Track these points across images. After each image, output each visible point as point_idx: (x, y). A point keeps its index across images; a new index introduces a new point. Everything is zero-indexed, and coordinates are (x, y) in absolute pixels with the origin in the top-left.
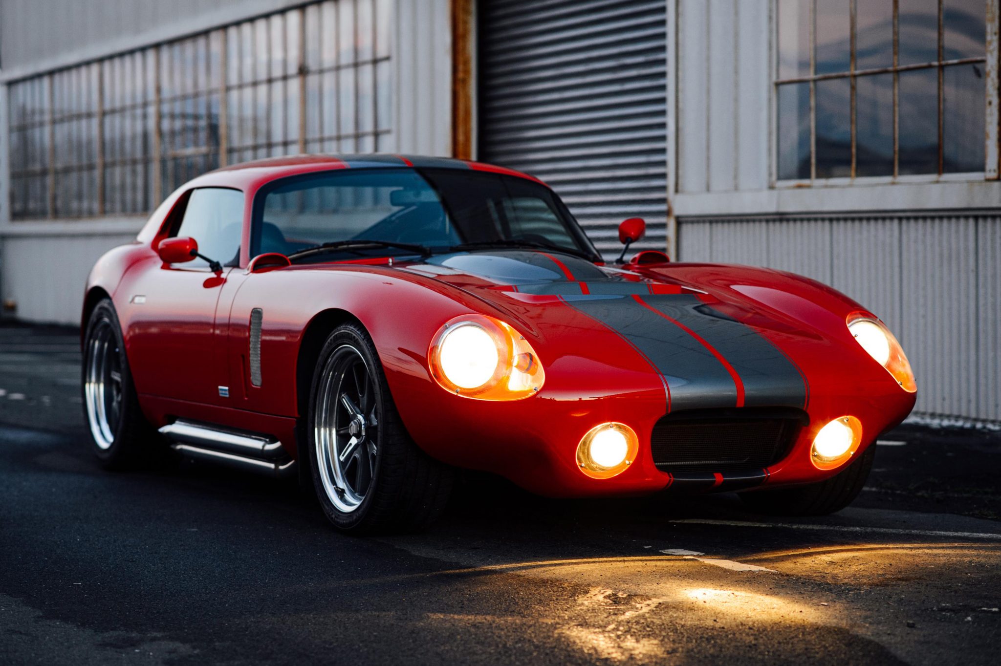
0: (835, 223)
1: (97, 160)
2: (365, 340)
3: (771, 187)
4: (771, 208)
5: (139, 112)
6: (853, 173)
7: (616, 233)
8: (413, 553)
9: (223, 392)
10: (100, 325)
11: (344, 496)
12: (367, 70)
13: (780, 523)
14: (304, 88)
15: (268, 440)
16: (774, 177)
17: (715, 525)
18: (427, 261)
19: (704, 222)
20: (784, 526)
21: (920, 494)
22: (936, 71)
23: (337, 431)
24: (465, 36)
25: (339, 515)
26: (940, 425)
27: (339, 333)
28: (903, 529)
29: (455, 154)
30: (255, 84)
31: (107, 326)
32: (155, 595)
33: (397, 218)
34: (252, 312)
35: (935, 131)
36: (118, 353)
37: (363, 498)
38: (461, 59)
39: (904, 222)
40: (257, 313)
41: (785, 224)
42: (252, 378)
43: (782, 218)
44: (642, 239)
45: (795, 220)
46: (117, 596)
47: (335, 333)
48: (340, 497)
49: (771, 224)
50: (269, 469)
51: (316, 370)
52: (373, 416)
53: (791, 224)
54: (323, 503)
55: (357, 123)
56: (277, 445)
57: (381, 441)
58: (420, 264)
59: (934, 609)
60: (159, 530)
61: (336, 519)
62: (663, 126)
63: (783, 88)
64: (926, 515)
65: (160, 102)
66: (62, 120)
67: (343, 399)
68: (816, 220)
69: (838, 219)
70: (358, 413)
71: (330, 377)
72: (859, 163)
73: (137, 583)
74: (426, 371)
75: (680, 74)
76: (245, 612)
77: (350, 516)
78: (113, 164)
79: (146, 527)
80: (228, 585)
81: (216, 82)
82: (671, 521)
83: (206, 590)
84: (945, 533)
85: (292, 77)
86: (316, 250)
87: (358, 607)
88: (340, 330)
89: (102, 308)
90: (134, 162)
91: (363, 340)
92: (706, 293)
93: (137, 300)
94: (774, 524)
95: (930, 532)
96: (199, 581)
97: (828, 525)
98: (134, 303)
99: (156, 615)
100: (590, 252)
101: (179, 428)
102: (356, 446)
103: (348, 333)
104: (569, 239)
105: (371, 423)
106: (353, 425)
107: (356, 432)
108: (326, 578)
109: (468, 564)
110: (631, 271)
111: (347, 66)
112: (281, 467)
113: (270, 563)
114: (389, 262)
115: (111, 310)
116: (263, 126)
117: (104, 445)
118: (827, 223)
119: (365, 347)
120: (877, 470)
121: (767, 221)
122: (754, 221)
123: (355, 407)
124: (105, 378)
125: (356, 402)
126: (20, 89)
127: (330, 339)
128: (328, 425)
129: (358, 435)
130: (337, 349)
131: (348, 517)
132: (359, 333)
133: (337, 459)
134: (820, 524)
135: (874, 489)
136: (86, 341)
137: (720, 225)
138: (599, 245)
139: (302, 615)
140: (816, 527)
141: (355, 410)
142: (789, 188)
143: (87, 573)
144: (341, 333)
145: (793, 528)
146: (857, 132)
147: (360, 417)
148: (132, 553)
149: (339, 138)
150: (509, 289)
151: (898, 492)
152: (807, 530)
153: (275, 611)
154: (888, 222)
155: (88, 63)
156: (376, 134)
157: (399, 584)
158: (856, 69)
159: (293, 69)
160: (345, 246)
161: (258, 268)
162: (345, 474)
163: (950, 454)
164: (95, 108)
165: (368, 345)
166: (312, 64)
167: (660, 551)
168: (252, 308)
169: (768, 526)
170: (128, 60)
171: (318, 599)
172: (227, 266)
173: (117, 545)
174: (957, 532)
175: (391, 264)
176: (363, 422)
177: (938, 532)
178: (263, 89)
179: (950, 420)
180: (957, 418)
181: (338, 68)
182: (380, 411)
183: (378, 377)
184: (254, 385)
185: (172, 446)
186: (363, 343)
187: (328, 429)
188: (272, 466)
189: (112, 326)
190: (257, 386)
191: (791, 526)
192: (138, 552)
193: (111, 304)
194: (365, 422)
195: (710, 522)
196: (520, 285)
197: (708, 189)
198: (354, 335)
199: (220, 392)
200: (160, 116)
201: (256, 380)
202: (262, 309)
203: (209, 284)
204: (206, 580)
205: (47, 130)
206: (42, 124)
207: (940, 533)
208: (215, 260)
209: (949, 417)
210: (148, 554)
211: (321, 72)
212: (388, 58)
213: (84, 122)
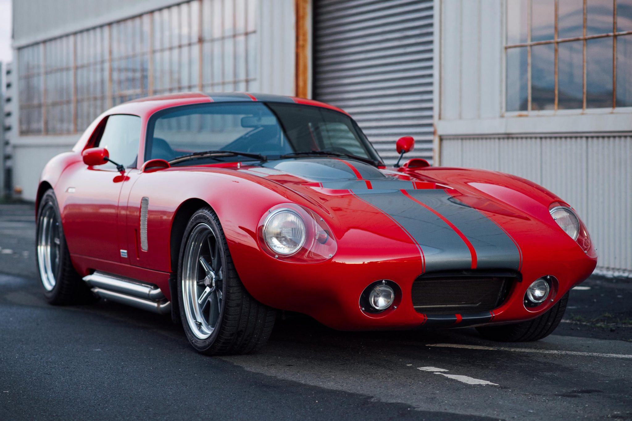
0: (544, 140)
1: (73, 98)
2: (215, 220)
3: (502, 116)
4: (502, 130)
5: (98, 67)
6: (556, 106)
7: (394, 146)
8: (246, 369)
9: (124, 254)
10: (47, 207)
11: (201, 327)
12: (241, 39)
13: (502, 347)
14: (201, 51)
15: (152, 287)
16: (504, 110)
17: (458, 348)
18: (263, 165)
19: (458, 139)
20: (505, 349)
21: (599, 325)
22: (612, 38)
23: (197, 283)
24: (304, 17)
25: (197, 341)
26: (613, 275)
27: (197, 215)
28: (587, 352)
29: (297, 94)
30: (171, 49)
31: (51, 208)
32: (58, 401)
33: (250, 136)
34: (142, 200)
35: (610, 80)
36: (58, 226)
37: (213, 329)
38: (301, 32)
39: (590, 140)
40: (145, 200)
41: (510, 140)
42: (141, 245)
43: (508, 136)
44: (413, 150)
45: (517, 138)
46: (31, 402)
47: (195, 215)
48: (198, 328)
49: (502, 140)
50: (154, 307)
51: (183, 240)
52: (220, 272)
53: (515, 140)
54: (187, 332)
55: (235, 74)
56: (159, 291)
57: (225, 290)
58: (258, 167)
59: (609, 416)
60: (74, 350)
61: (195, 343)
62: (431, 76)
63: (510, 50)
64: (603, 341)
65: (111, 60)
66: (51, 72)
67: (201, 261)
68: (531, 138)
69: (546, 138)
70: (211, 271)
71: (192, 246)
72: (560, 101)
73: (48, 391)
74: (256, 243)
75: (443, 41)
76: (119, 415)
77: (205, 342)
78: (82, 100)
79: (66, 347)
80: (111, 394)
81: (147, 48)
82: (427, 345)
83: (95, 398)
84: (616, 355)
85: (194, 44)
86: (189, 158)
87: (199, 412)
88: (199, 213)
89: (49, 196)
90: (95, 99)
91: (214, 220)
92: (453, 189)
93: (70, 190)
94: (498, 348)
95: (606, 354)
96: (92, 390)
97: (535, 349)
98: (68, 192)
99: (54, 418)
100: (375, 159)
101: (96, 277)
102: (209, 294)
103: (204, 215)
104: (362, 151)
105: (219, 277)
106: (207, 278)
107: (209, 284)
108: (182, 388)
109: (283, 378)
110: (403, 172)
111: (229, 37)
112: (162, 306)
113: (145, 376)
114: (238, 166)
115: (54, 197)
116: (176, 76)
117: (49, 287)
118: (538, 140)
119: (215, 225)
120: (570, 307)
121: (499, 139)
122: (490, 138)
123: (209, 266)
124: (51, 242)
125: (210, 263)
126: (26, 52)
127: (192, 219)
128: (191, 278)
129: (210, 286)
130: (197, 226)
131: (203, 342)
132: (211, 215)
133: (198, 302)
134: (530, 348)
135: (568, 321)
136: (38, 217)
137: (468, 141)
138: (382, 154)
139: (159, 418)
140: (527, 350)
141: (209, 268)
142: (513, 117)
143: (16, 383)
144: (199, 215)
145: (511, 351)
146: (558, 80)
147: (212, 273)
148: (51, 367)
149: (223, 84)
150: (317, 185)
151: (584, 323)
152: (521, 352)
153: (140, 415)
154: (579, 140)
155: (67, 35)
156: (247, 81)
157: (232, 393)
158: (558, 38)
159: (195, 39)
160: (208, 155)
161: (148, 169)
162: (202, 312)
163: (619, 296)
164: (72, 64)
165: (217, 224)
166: (206, 36)
167: (418, 368)
168: (142, 197)
169: (494, 349)
170: (92, 32)
171: (173, 405)
172: (128, 168)
173: (42, 361)
174: (624, 355)
175: (239, 167)
176: (214, 277)
177: (611, 355)
178: (176, 52)
179: (619, 272)
180: (624, 270)
181: (223, 38)
182: (224, 270)
183: (223, 247)
184: (143, 249)
185: (92, 290)
186: (214, 222)
187: (191, 281)
188: (155, 305)
189: (54, 207)
190: (145, 250)
191: (510, 349)
192: (55, 367)
193: (53, 193)
194: (215, 277)
195: (454, 346)
196: (324, 182)
197: (460, 117)
198: (208, 216)
199: (122, 254)
200: (111, 70)
201: (144, 246)
202: (148, 198)
203: (117, 180)
204: (97, 390)
205: (42, 78)
206: (39, 75)
207: (613, 355)
208: (120, 163)
209: (619, 270)
210: (62, 369)
211: (213, 41)
212: (254, 32)
213: (65, 74)
